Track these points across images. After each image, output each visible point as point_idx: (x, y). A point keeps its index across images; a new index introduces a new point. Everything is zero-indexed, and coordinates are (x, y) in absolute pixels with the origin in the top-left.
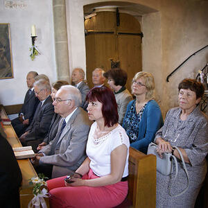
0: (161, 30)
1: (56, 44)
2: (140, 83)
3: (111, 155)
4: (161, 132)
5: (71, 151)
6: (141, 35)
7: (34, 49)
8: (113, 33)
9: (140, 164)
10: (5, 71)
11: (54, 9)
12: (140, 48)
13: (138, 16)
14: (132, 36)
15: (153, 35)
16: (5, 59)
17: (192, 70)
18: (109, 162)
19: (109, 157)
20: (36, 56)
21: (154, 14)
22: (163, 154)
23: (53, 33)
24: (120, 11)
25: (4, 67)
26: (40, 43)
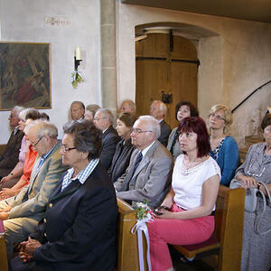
0: (222, 57)
1: (103, 71)
2: (219, 116)
3: (203, 186)
4: (243, 169)
5: (150, 186)
6: (198, 63)
7: (77, 75)
8: (165, 59)
9: (230, 197)
10: (43, 100)
11: (102, 29)
12: (196, 79)
13: (195, 40)
14: (187, 64)
15: (212, 63)
16: (43, 85)
17: (257, 106)
18: (200, 193)
19: (201, 188)
20: (79, 84)
21: (215, 38)
22: (248, 189)
23: (99, 57)
24: (175, 34)
25: (42, 95)
26: (84, 68)
